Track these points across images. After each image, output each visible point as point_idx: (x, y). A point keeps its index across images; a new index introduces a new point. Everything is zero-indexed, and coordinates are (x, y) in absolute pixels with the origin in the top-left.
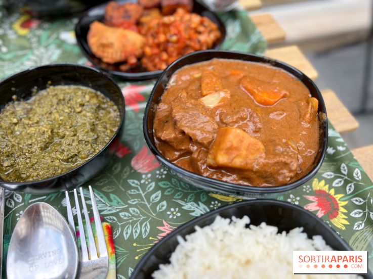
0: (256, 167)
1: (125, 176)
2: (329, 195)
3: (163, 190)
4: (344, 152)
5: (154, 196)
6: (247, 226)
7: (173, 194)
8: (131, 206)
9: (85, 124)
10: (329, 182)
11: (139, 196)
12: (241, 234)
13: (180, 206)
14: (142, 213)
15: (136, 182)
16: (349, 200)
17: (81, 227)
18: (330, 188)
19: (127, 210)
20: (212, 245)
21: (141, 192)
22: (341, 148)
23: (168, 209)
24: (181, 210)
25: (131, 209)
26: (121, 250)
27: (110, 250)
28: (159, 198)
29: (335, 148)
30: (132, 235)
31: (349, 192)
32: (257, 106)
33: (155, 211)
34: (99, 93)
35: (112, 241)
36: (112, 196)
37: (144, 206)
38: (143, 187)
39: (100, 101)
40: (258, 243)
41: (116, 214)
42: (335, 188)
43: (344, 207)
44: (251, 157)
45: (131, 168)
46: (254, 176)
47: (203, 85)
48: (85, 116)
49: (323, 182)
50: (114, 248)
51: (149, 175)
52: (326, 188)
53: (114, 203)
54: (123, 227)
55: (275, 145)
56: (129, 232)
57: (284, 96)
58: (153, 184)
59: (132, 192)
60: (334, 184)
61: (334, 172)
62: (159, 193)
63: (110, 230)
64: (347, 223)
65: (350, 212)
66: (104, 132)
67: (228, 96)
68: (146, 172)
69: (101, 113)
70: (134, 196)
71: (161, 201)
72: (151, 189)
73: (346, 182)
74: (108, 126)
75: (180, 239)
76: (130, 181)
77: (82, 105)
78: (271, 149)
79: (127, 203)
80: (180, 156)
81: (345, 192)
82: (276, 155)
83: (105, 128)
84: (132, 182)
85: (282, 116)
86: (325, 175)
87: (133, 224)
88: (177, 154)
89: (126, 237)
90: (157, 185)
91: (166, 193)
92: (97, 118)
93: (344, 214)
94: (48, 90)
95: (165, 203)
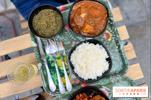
0: (91, 32)
1: (64, 31)
2: (109, 34)
3: (72, 34)
4: (114, 24)
5: (71, 36)
6: (89, 44)
7: (75, 35)
8: (66, 38)
9: (54, 21)
10: (109, 31)
11: (67, 36)
12: (87, 45)
13: (76, 38)
14: (68, 39)
15: (66, 32)
16: (113, 35)
17: (57, 43)
18: (109, 32)
19: (65, 39)
20: (82, 47)
21: (68, 35)
22: (113, 23)
23: (74, 38)
24: (77, 39)
25: (66, 39)
26: (65, 47)
27: (63, 47)
28: (72, 36)
29: (112, 23)
30: (67, 44)
31: (113, 33)
32: (93, 16)
33: (71, 39)
34: (55, 11)
35: (63, 45)
36: (62, 36)
37: (69, 38)
38: (68, 33)
39: (55, 14)
40: (90, 47)
41: (63, 40)
42: (110, 32)
43: (111, 36)
44: (91, 30)
45: (65, 29)
46: (91, 34)
47: (81, 11)
48: (53, 19)
49: (108, 31)
50: (64, 46)
51: (69, 31)
52: (108, 32)
53: (62, 37)
54: (65, 42)
55: (96, 27)
56: (66, 43)
57: (100, 13)
58: (70, 33)
59: (66, 35)
60: (110, 31)
61: (111, 28)
62: (72, 35)
63: (63, 43)
64: (111, 40)
65: (112, 37)
66: (59, 23)
67: (87, 14)
68: (68, 30)
69: (57, 18)
70: (66, 36)
71: (72, 37)
72: (70, 34)
73: (113, 31)
74: (59, 21)
75: (77, 46)
76: (65, 32)
77: (52, 16)
78: (95, 28)
79: (65, 37)
80: (76, 29)
81: (112, 33)
82: (96, 29)
83: (58, 22)
84: (66, 33)
85: (99, 19)
86: (109, 29)
87: (67, 41)
88: (75, 28)
89: (66, 44)
90: (71, 33)
91: (73, 35)
92: (56, 19)
93: (111, 38)
94: (42, 11)
95: (73, 37)
